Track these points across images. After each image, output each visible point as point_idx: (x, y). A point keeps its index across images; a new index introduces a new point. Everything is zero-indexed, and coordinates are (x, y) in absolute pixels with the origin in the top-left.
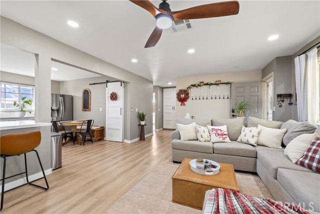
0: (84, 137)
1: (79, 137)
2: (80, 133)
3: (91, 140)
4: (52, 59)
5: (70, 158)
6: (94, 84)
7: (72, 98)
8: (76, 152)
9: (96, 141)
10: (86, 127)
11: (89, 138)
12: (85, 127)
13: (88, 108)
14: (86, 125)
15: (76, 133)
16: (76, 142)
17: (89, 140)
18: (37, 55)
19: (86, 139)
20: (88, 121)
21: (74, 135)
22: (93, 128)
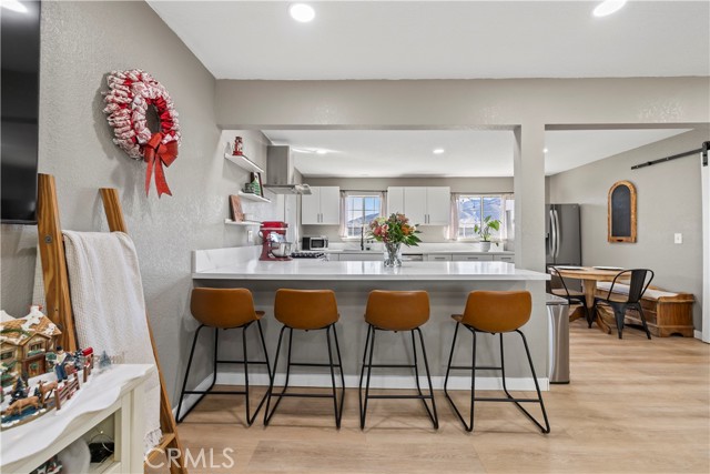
0: (619, 313)
1: (604, 311)
2: (608, 301)
3: (642, 328)
4: (548, 127)
5: (587, 365)
6: (650, 164)
7: (578, 210)
8: (602, 353)
9: (663, 336)
10: (629, 287)
11: (638, 321)
12: (624, 287)
13: (629, 235)
14: (629, 281)
15: (596, 300)
16: (594, 324)
17: (633, 326)
18: (517, 129)
19: (626, 321)
20: (634, 271)
21: (590, 304)
22: (650, 293)
